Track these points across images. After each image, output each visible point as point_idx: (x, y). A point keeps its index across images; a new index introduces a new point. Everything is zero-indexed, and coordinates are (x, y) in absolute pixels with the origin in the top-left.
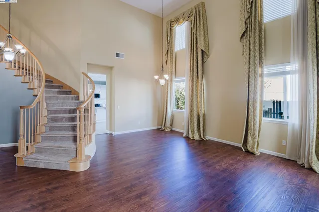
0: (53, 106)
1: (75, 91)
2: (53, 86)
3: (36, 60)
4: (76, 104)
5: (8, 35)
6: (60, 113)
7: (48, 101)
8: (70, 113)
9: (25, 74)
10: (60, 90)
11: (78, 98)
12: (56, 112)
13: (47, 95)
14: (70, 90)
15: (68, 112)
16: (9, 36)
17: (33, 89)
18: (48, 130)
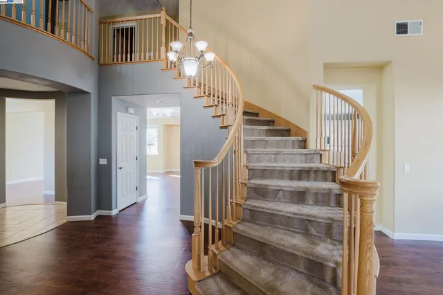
0: (259, 161)
1: (299, 129)
2: (259, 120)
3: (231, 73)
4: (303, 158)
5: (189, 31)
6: (271, 177)
7: (249, 150)
8: (291, 179)
9: (216, 103)
10: (271, 128)
11: (304, 144)
12: (264, 173)
13: (247, 138)
14: (288, 128)
15: (286, 175)
16: (191, 34)
17: (226, 127)
18: (248, 217)
